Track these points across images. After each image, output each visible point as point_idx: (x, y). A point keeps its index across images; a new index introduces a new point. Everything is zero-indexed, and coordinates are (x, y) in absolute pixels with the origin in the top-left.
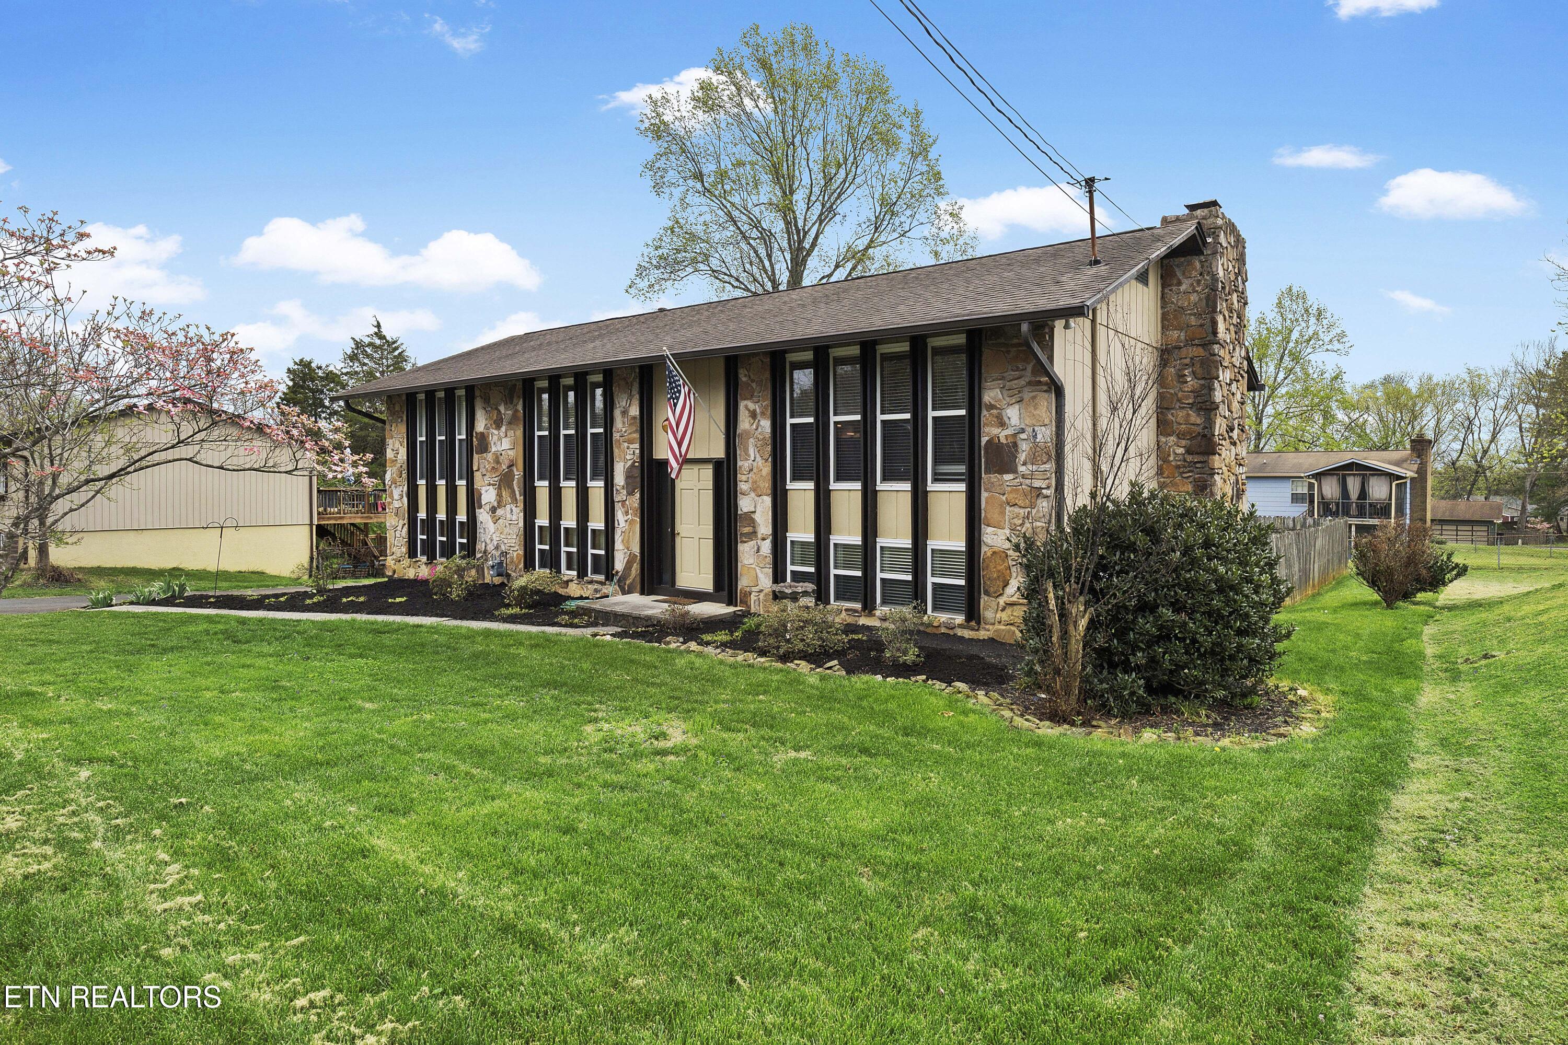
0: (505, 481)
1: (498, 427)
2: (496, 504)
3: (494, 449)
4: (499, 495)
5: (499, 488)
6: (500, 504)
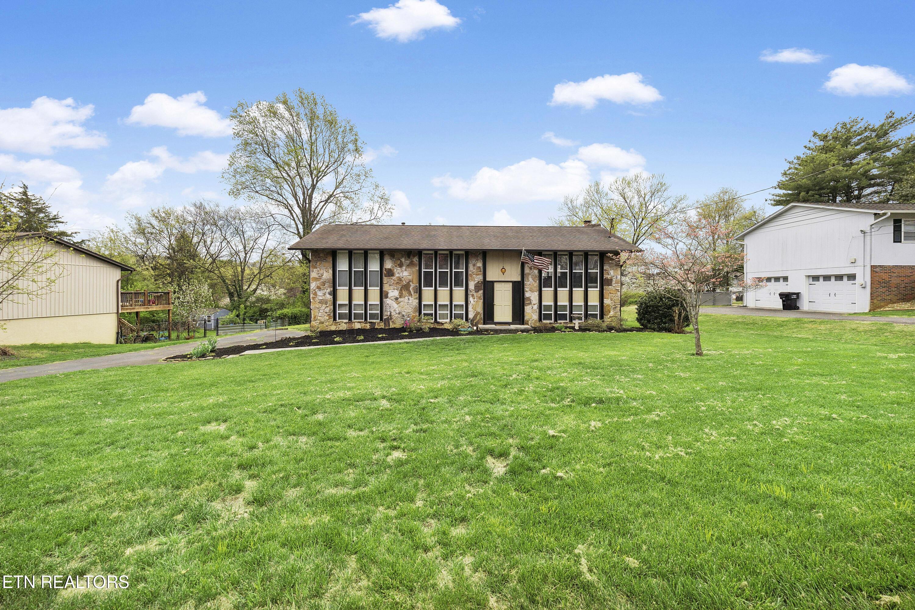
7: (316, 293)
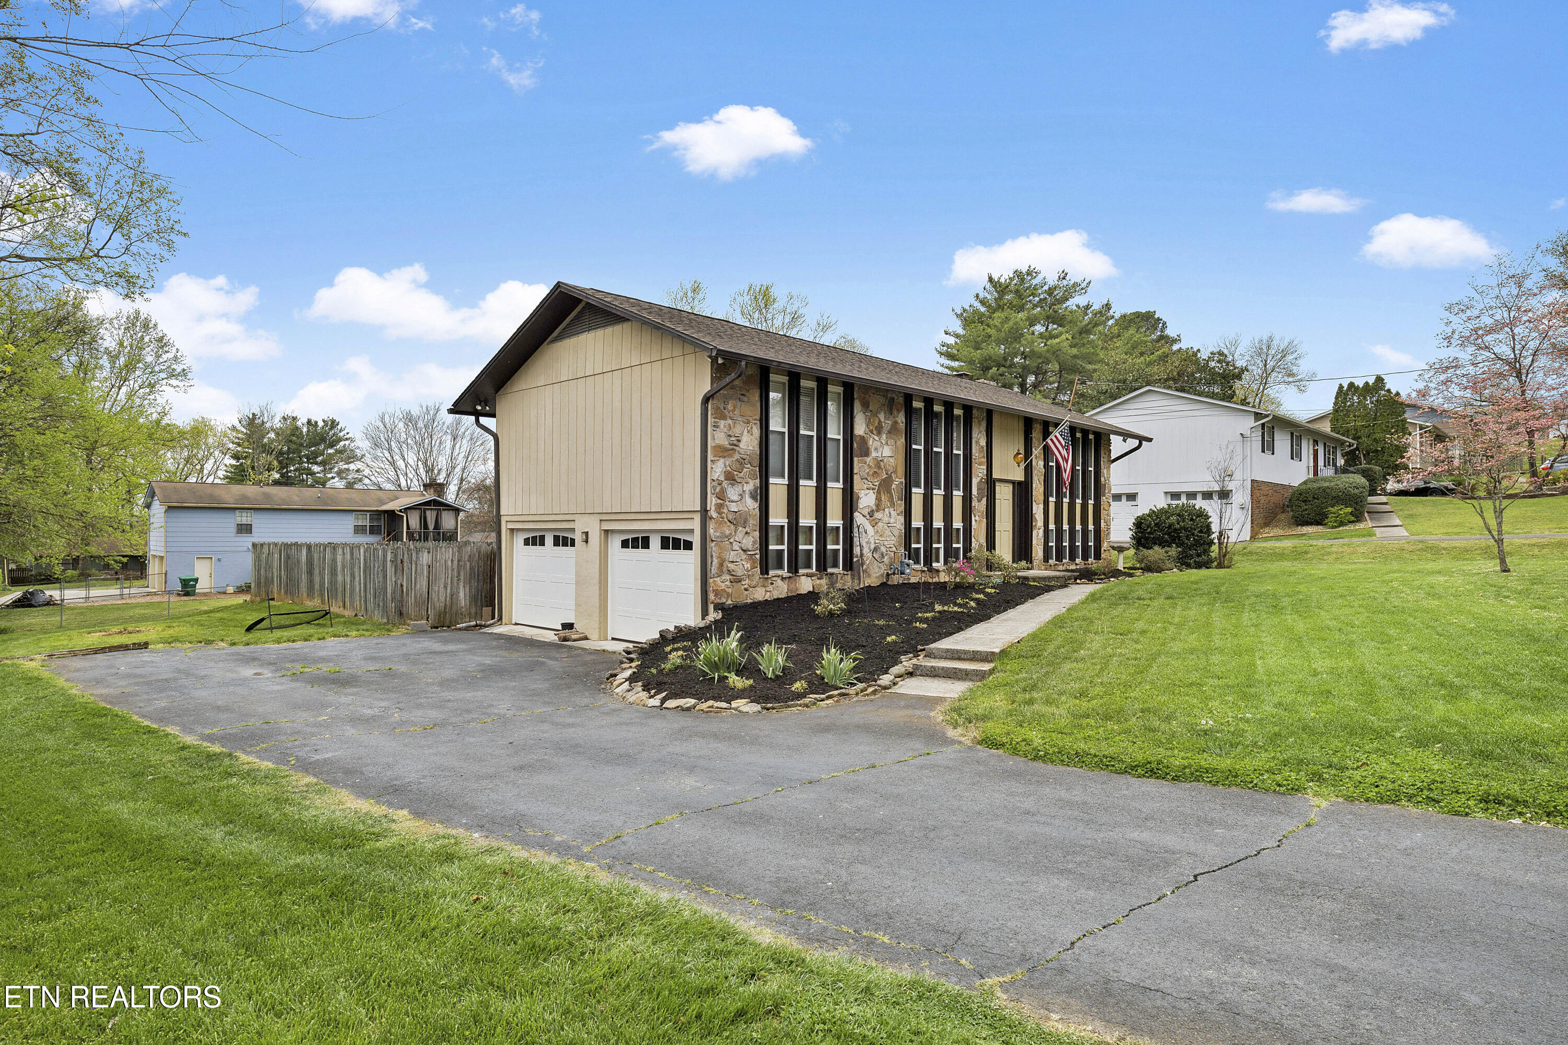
0: (884, 486)
1: (879, 433)
2: (874, 508)
3: (874, 454)
4: (878, 499)
5: (879, 492)
6: (879, 507)
7: (723, 491)
